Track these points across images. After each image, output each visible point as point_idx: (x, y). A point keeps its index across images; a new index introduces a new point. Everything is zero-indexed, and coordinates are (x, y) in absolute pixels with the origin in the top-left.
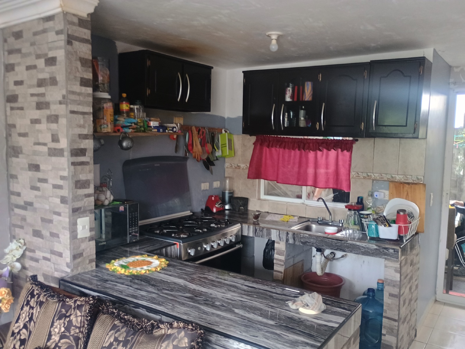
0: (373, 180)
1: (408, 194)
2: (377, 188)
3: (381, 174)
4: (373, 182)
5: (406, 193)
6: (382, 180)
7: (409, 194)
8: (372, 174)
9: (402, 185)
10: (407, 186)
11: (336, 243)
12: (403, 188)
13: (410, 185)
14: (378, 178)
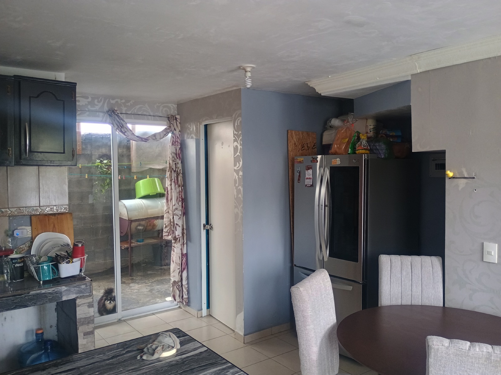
0: (9, 216)
1: (54, 226)
2: (15, 225)
3: (19, 208)
4: (9, 218)
5: (52, 225)
6: (22, 215)
7: (56, 226)
8: (8, 210)
9: (47, 217)
10: (53, 217)
11: (13, 301)
12: (48, 220)
13: (56, 216)
14: (16, 213)
